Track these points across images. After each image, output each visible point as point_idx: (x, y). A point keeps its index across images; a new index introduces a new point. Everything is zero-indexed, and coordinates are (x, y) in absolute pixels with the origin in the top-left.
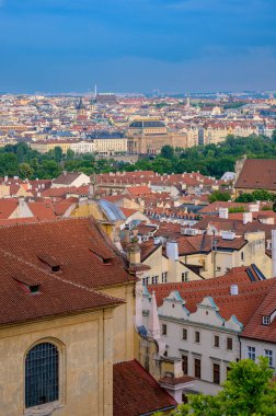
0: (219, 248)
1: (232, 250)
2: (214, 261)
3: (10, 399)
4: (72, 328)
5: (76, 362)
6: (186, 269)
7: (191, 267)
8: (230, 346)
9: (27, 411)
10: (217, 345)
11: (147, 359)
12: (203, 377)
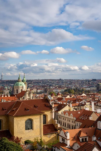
0: (81, 105)
1: (83, 106)
2: (80, 108)
3: (22, 128)
4: (34, 117)
5: (35, 123)
6: (73, 109)
7: (75, 109)
8: (74, 123)
9: (25, 131)
10: (72, 122)
11: (54, 124)
12: (66, 126)
